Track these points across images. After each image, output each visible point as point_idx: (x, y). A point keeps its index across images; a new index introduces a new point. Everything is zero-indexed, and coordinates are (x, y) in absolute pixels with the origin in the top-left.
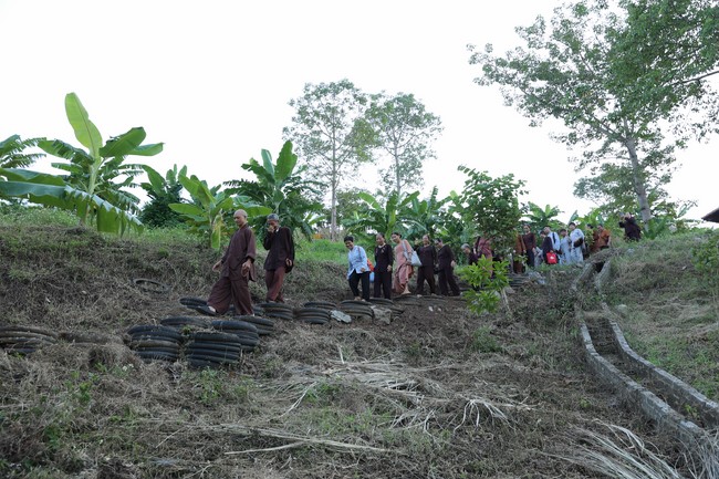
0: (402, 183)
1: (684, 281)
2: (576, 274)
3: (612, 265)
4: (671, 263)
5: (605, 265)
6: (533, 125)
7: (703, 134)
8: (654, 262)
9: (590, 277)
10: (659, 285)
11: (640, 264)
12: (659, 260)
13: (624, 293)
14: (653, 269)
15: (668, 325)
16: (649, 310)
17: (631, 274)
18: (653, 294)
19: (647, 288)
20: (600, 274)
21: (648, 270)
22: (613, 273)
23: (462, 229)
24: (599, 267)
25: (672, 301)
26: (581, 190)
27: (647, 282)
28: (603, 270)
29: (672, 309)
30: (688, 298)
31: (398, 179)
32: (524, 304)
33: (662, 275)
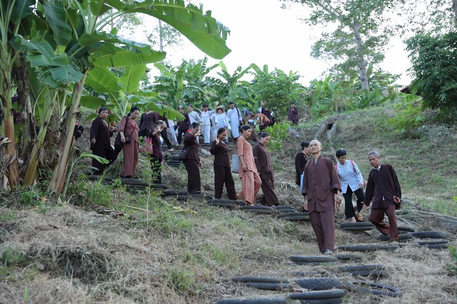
0: (165, 43)
1: (375, 136)
2: (316, 131)
3: (337, 125)
4: (370, 125)
5: (334, 125)
6: (283, 7)
7: (403, 32)
8: (361, 124)
9: (325, 132)
10: (362, 138)
11: (353, 125)
12: (364, 123)
13: (343, 142)
14: (360, 129)
15: (363, 159)
16: (355, 151)
17: (348, 131)
18: (358, 142)
19: (356, 140)
20: (330, 131)
21: (357, 129)
22: (338, 131)
23: (227, 92)
24: (330, 126)
25: (367, 147)
26: (316, 51)
27: (355, 136)
28: (332, 129)
29: (366, 151)
30: (375, 145)
31: (161, 40)
32: (289, 148)
33: (364, 132)
